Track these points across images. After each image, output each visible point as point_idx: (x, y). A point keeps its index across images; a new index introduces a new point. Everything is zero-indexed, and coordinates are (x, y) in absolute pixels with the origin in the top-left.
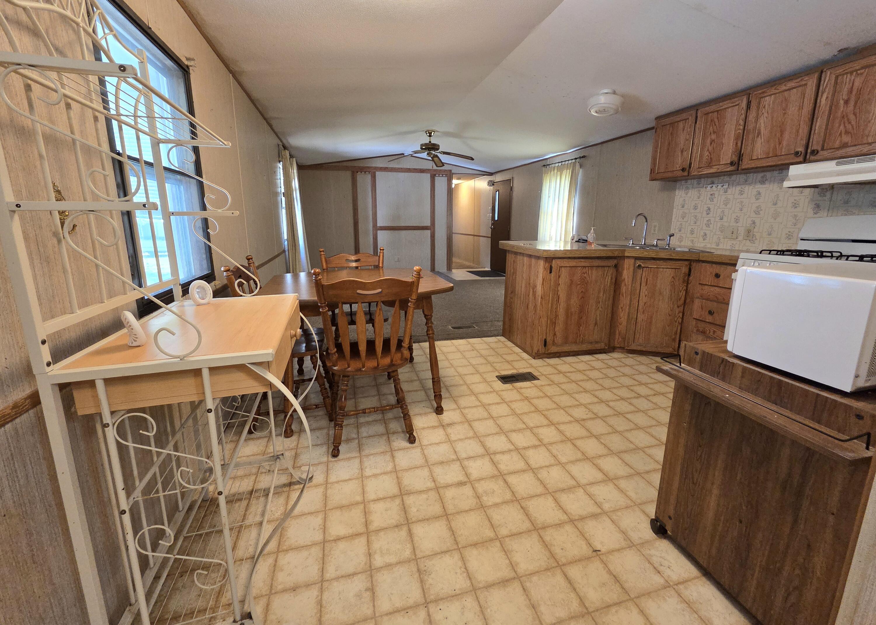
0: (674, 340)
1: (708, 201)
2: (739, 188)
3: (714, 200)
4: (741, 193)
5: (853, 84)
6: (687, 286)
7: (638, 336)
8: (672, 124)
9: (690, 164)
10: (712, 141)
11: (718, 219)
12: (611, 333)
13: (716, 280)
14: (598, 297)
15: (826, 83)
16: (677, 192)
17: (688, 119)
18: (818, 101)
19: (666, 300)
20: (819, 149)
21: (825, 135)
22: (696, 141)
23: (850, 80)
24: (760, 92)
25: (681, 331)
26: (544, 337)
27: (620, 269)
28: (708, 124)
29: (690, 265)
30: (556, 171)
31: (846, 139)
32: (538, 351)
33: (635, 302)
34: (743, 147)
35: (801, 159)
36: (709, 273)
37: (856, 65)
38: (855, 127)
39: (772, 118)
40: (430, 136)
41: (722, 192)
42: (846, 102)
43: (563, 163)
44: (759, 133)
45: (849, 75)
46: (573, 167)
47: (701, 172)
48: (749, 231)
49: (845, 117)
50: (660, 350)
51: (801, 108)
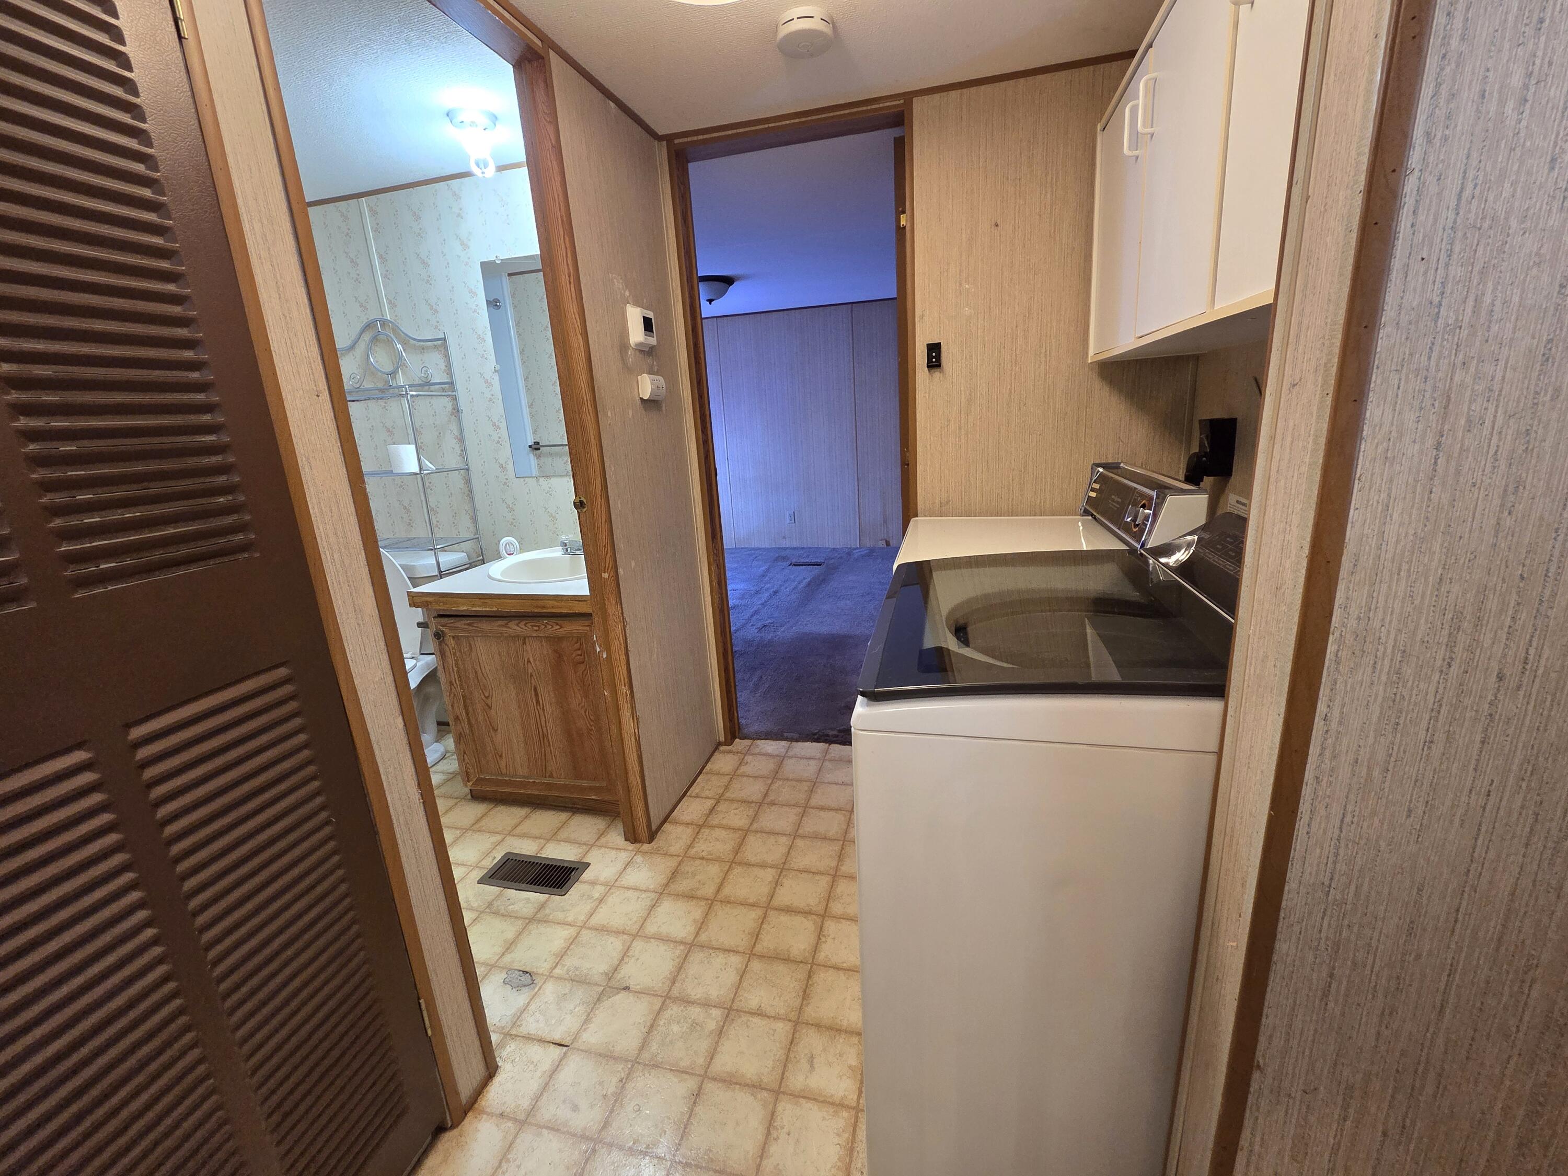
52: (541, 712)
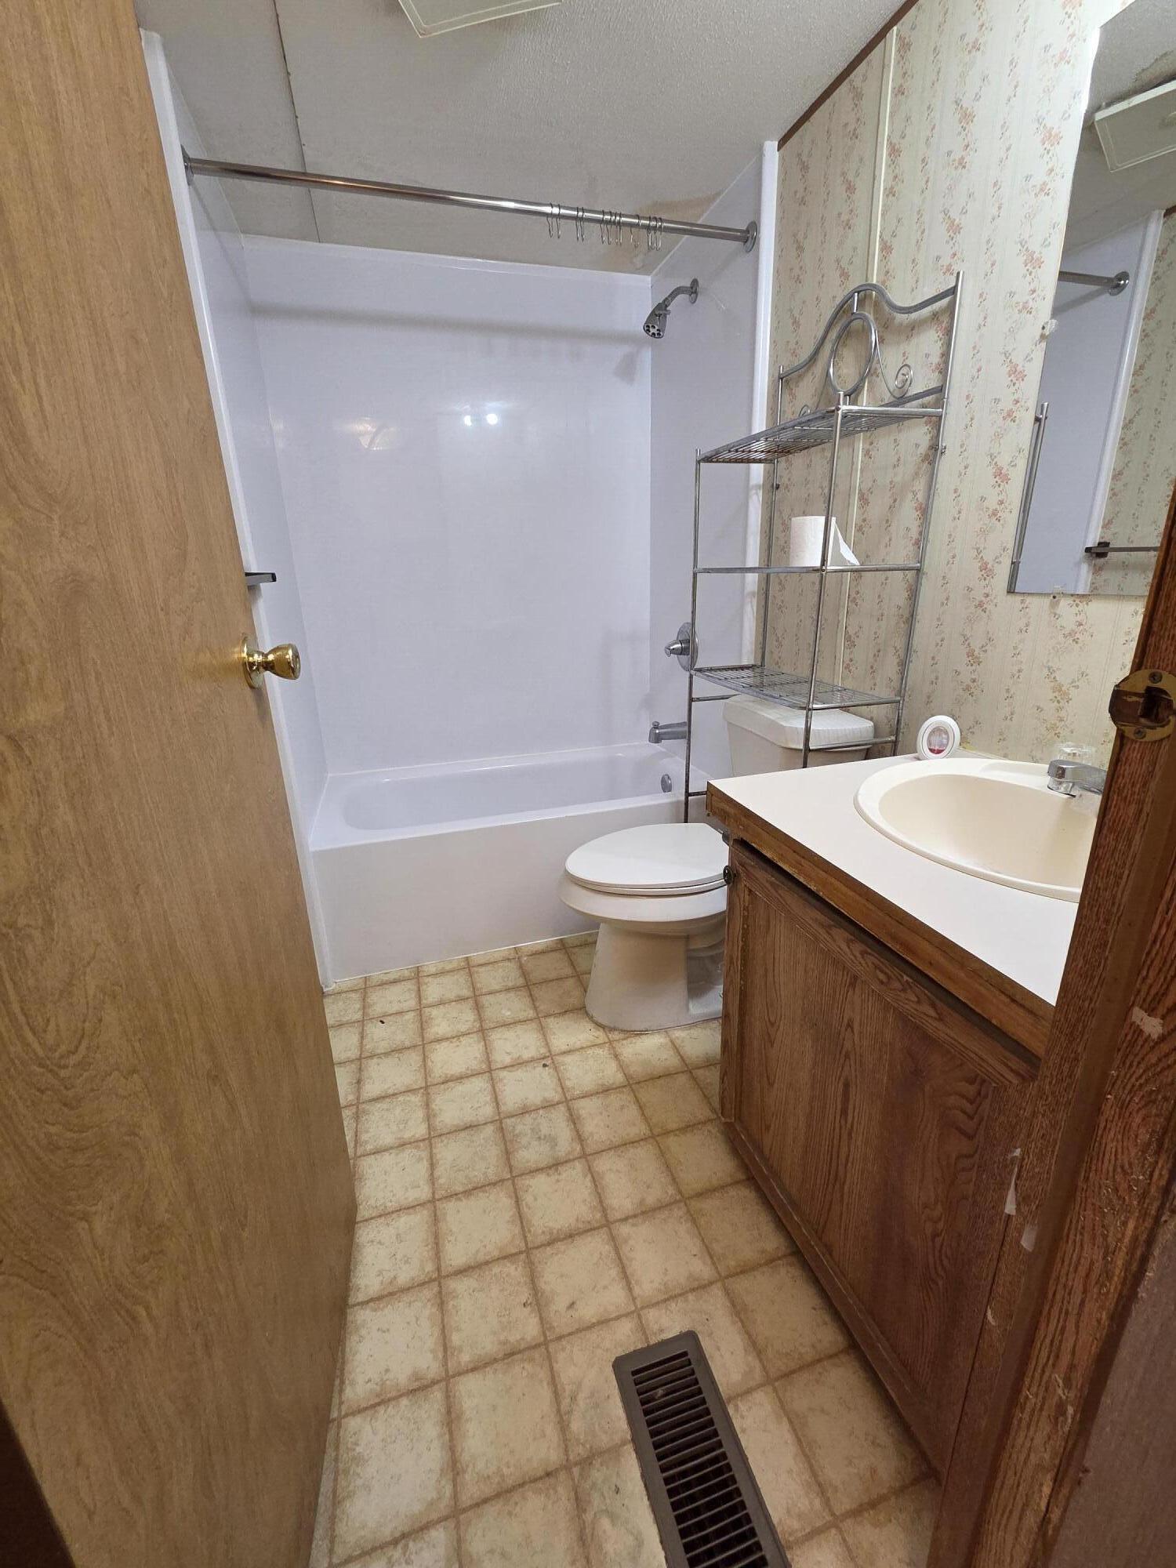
52: (845, 1137)
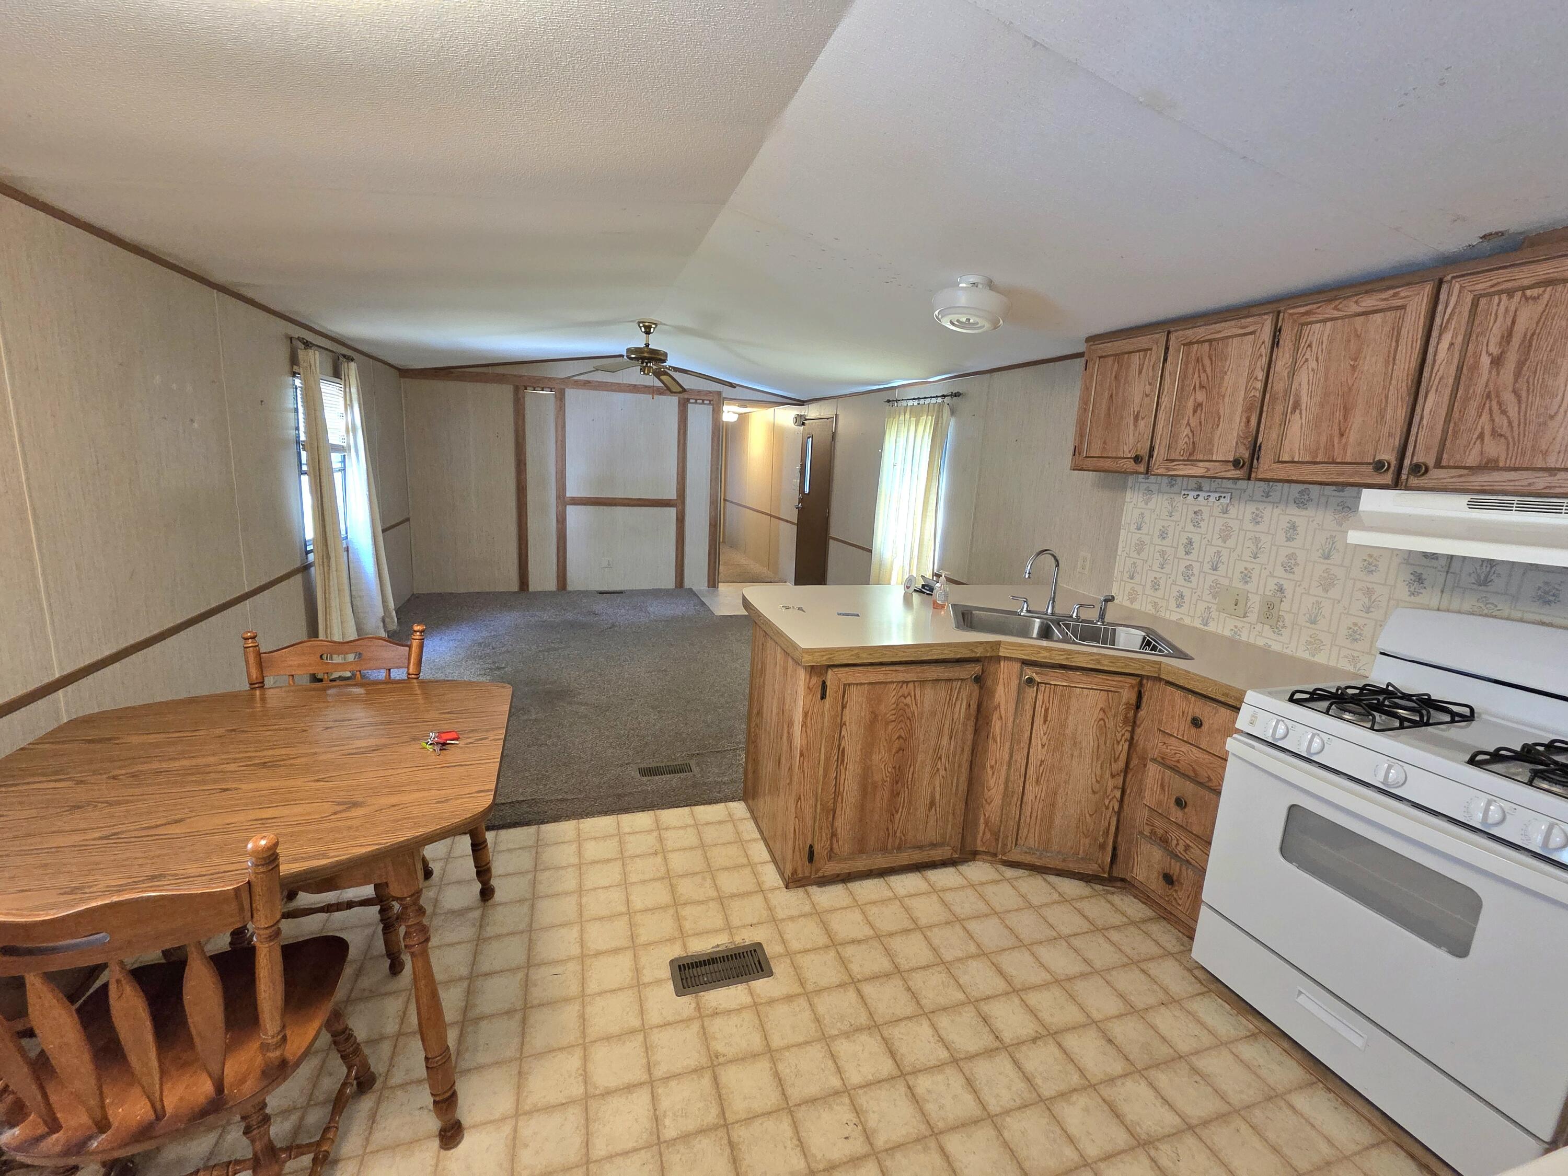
0: (1102, 847)
1: (1190, 527)
2: (1251, 508)
3: (1202, 524)
4: (1256, 521)
5: (1513, 322)
6: (1133, 732)
7: (1026, 830)
8: (1117, 356)
9: (1152, 449)
10: (1198, 406)
11: (1207, 567)
12: (968, 824)
13: (1193, 731)
14: (937, 748)
15: (1449, 310)
16: (1128, 494)
17: (1151, 349)
18: (1431, 350)
19: (1088, 761)
20: (1431, 463)
21: (1445, 432)
22: (1165, 400)
23: (1507, 310)
24: (1302, 310)
25: (1117, 828)
26: (809, 842)
27: (989, 683)
28: (1191, 366)
29: (1141, 684)
30: (908, 416)
31: (1493, 449)
32: (795, 872)
33: (1020, 757)
34: (1262, 429)
35: (1388, 478)
36: (1178, 712)
37: (1524, 276)
38: (1515, 424)
39: (1327, 369)
40: (648, 333)
41: (1217, 511)
42: (1497, 362)
43: (922, 401)
44: (1297, 406)
45: (1504, 297)
46: (938, 411)
47: (1174, 470)
48: (1270, 606)
49: (1493, 396)
50: (1072, 866)
51: (1392, 359)
